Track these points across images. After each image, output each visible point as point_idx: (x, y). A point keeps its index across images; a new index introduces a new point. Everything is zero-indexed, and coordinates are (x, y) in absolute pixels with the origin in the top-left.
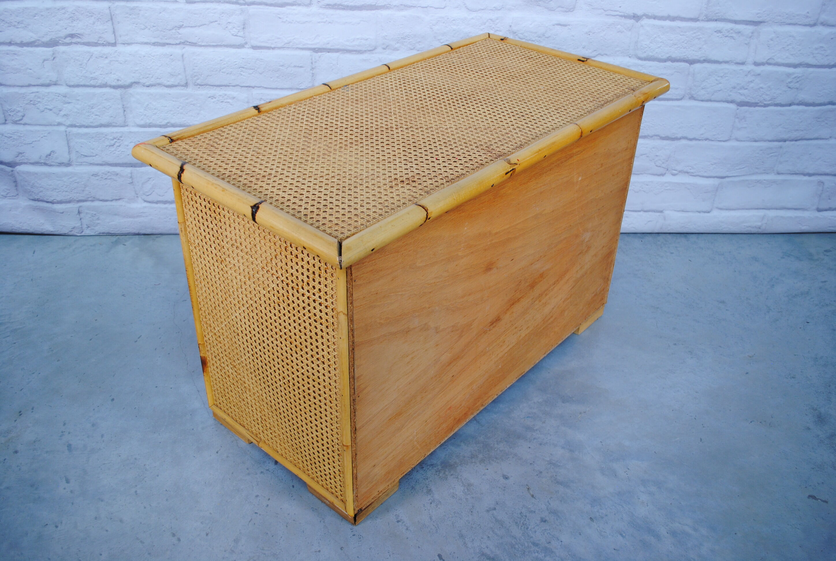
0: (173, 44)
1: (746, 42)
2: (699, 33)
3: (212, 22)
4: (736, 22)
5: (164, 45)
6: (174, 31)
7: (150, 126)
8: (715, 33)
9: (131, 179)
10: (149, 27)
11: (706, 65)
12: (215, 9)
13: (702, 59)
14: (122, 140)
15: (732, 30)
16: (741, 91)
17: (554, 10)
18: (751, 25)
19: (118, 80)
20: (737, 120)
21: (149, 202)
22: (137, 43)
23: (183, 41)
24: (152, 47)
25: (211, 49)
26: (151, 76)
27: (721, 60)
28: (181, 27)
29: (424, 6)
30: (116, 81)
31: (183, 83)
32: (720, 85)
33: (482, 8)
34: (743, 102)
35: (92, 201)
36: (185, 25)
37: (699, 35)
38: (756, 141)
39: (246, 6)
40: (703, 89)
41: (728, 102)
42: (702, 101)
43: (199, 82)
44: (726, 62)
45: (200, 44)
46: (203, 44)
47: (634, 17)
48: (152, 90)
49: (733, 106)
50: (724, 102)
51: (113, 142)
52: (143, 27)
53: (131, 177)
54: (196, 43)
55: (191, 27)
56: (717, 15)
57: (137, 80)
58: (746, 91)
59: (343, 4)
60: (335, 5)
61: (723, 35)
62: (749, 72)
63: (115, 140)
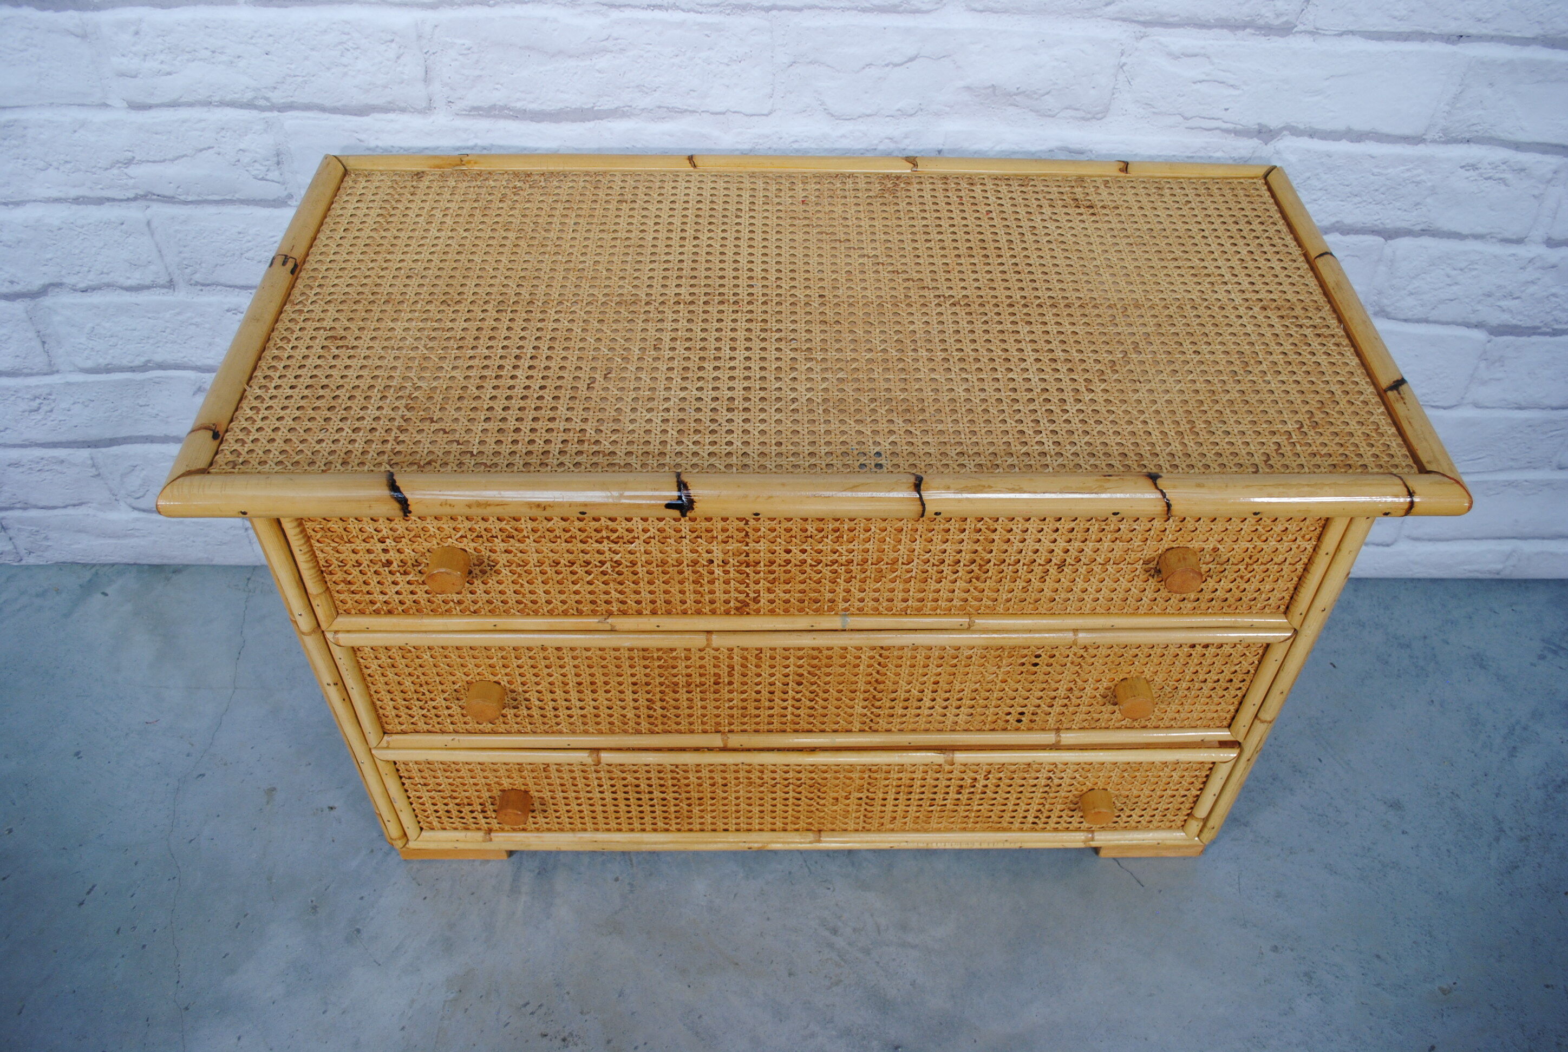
0: (121, 200)
1: (1536, 192)
2: (1420, 171)
3: (201, 150)
4: (1517, 146)
5: (100, 201)
6: (115, 171)
7: (108, 370)
8: (1463, 170)
9: (94, 469)
10: (55, 164)
11: (1426, 241)
12: (200, 121)
13: (1418, 228)
14: (54, 400)
15: (1503, 163)
16: (1502, 303)
17: (1053, 117)
18: (1557, 153)
19: (12, 282)
20: (1483, 365)
21: (144, 511)
22: (35, 201)
23: (142, 193)
24: (74, 207)
25: (211, 210)
26: (86, 269)
27: (1465, 231)
28: (129, 162)
29: (718, 110)
30: (7, 284)
31: (163, 280)
32: (1455, 288)
33: (868, 112)
34: (1507, 326)
35: (25, 509)
36: (138, 158)
37: (1419, 176)
38: (1520, 408)
39: (276, 114)
40: (1411, 294)
41: (1468, 325)
42: (1406, 320)
43: (197, 277)
44: (1477, 237)
45: (182, 198)
46: (190, 199)
47: (1260, 132)
48: (95, 298)
49: (1479, 335)
50: (1458, 324)
51: (35, 404)
52: (41, 164)
53: (93, 466)
54: (173, 197)
55: (154, 162)
56: (1475, 128)
57: (56, 280)
58: (1517, 301)
59: (513, 105)
60: (493, 107)
61: (1481, 175)
62: (1531, 261)
63: (38, 401)
